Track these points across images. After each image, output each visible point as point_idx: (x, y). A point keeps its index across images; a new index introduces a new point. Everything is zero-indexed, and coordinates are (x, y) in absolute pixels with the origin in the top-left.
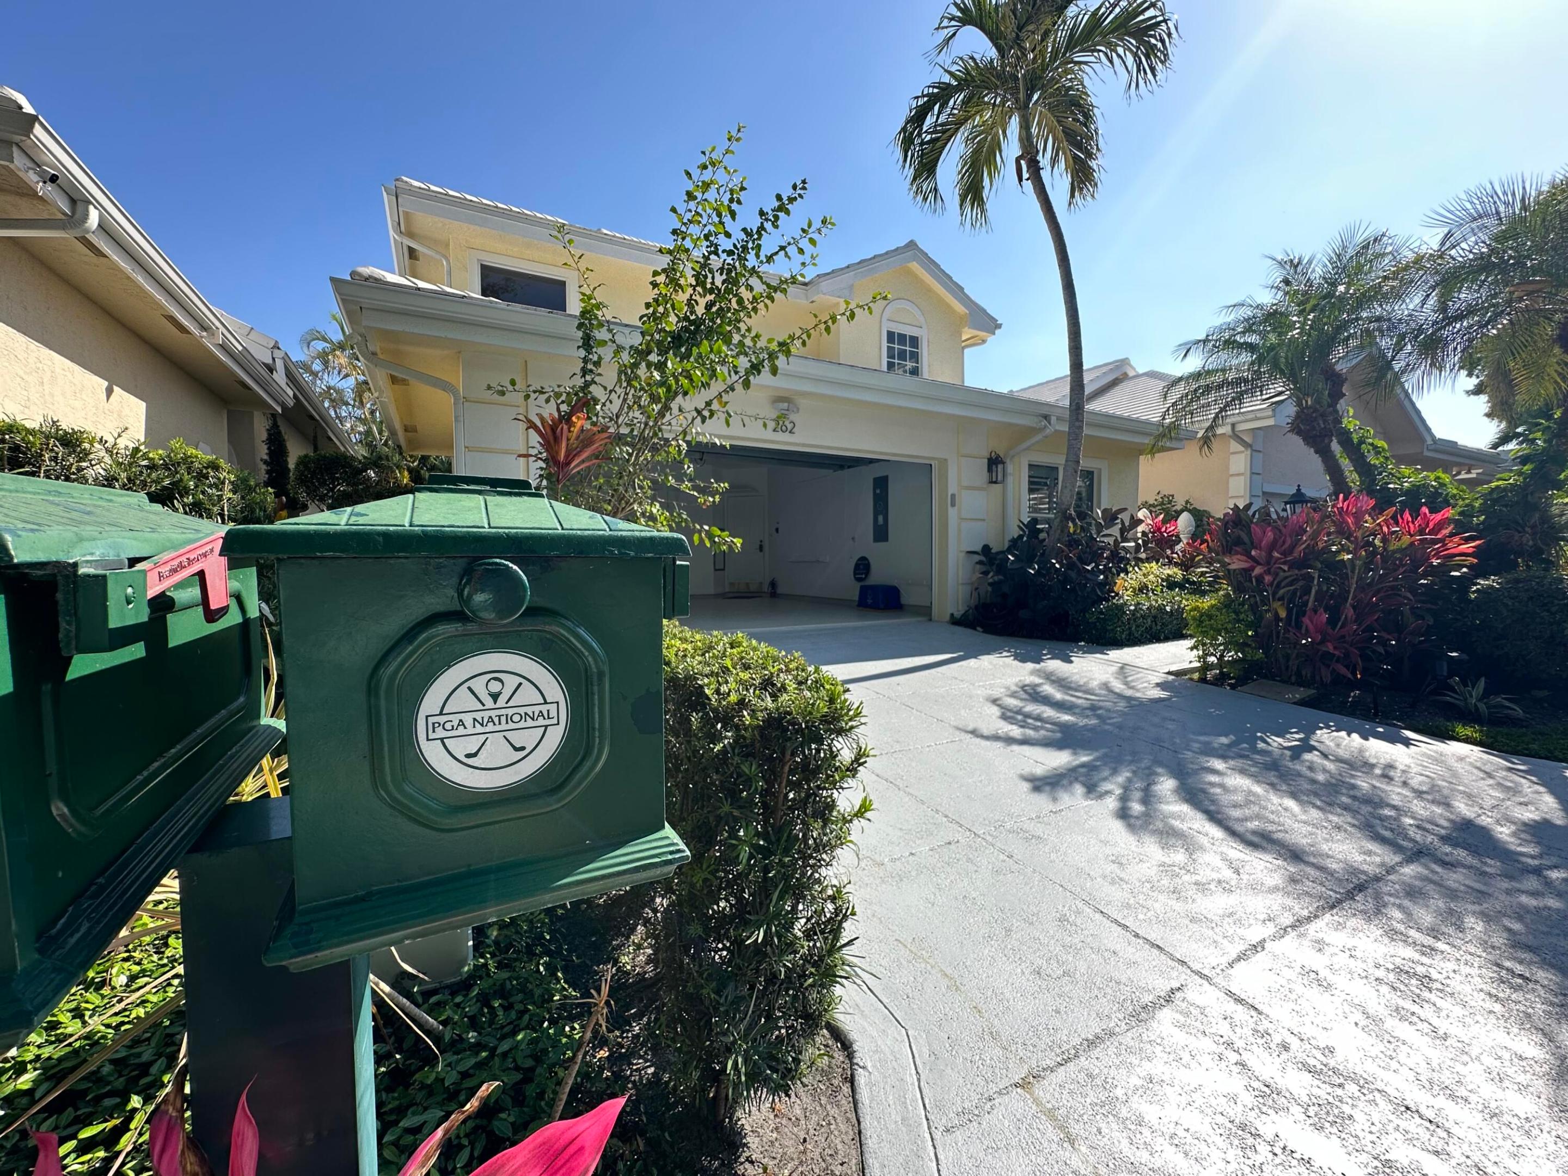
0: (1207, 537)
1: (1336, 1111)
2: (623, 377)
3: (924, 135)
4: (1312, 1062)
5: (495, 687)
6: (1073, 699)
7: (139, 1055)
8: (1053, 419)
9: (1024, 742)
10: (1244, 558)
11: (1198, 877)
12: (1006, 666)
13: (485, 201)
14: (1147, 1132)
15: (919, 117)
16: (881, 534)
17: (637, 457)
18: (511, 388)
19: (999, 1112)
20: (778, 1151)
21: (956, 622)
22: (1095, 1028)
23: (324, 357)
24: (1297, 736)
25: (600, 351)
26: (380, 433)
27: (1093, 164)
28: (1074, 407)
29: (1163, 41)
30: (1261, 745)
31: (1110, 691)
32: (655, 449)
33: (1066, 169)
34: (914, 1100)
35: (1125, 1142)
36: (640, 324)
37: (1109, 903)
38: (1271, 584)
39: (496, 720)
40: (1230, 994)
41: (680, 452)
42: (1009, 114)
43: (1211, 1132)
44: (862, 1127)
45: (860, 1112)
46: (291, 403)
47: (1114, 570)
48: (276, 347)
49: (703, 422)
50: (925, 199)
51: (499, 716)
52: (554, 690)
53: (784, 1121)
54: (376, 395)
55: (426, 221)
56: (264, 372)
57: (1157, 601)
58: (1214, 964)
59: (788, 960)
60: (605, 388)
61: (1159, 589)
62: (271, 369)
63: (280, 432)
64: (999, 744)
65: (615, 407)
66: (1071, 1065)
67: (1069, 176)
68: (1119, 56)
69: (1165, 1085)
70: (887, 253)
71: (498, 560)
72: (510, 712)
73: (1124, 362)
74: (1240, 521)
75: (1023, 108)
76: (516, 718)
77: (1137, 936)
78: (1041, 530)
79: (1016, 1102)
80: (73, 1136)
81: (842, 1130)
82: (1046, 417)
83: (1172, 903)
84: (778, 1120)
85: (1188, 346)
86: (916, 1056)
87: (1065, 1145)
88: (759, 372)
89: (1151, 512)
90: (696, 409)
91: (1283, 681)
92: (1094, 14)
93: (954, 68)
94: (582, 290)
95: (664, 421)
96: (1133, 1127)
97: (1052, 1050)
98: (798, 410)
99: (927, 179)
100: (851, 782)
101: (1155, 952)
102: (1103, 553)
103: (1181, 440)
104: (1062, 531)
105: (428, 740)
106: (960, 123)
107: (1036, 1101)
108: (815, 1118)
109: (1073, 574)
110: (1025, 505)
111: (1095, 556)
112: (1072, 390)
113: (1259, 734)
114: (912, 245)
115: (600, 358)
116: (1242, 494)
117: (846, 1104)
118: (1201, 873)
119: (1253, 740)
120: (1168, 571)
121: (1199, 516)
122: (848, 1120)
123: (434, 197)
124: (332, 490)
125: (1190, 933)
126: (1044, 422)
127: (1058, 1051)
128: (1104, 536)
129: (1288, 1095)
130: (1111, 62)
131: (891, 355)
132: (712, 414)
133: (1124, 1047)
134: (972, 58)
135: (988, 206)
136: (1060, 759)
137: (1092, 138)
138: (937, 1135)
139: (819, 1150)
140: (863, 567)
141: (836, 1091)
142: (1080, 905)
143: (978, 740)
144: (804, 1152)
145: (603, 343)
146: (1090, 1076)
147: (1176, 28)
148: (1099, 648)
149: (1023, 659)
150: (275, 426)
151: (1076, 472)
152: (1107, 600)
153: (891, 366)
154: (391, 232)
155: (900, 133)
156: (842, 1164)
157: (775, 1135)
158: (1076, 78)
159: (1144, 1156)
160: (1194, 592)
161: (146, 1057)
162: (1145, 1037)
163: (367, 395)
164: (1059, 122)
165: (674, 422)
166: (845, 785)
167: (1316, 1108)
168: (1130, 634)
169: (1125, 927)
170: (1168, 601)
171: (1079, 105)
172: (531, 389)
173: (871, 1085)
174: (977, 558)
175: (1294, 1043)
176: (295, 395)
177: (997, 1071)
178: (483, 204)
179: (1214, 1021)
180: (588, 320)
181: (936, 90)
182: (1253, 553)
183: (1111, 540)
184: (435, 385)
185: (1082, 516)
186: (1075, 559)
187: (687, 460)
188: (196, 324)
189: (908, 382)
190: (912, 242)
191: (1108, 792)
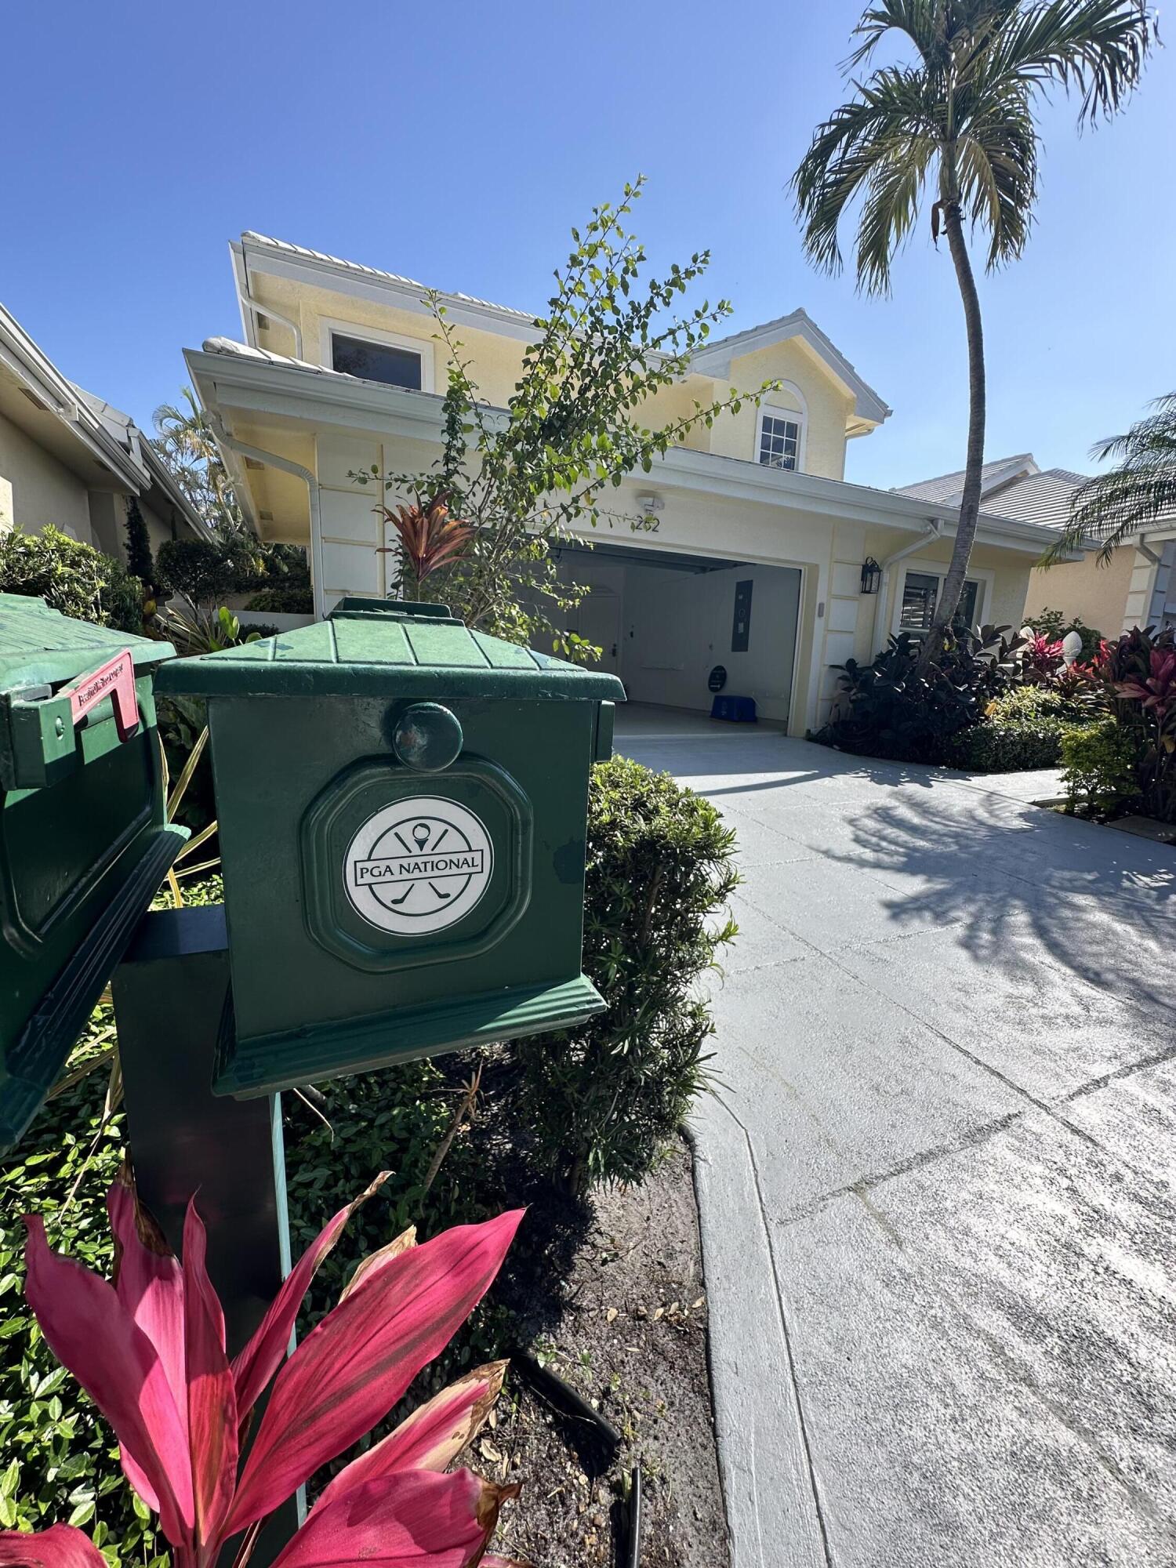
0: (1095, 661)
1: (1163, 1241)
2: (488, 467)
3: (827, 175)
4: (1143, 1194)
5: (421, 833)
6: (930, 824)
7: (68, 1100)
8: (940, 523)
9: (877, 865)
10: (1137, 686)
11: (1045, 1011)
12: (861, 786)
13: (336, 260)
14: (972, 1242)
15: (822, 151)
16: (740, 642)
17: (498, 556)
18: (372, 475)
19: (831, 1211)
20: (623, 1225)
21: (810, 738)
22: (929, 1144)
23: (175, 435)
24: (1166, 877)
25: (466, 437)
26: (235, 519)
27: (1024, 213)
28: (966, 511)
29: (1134, 48)
30: (1126, 884)
31: (973, 818)
32: (516, 547)
33: (990, 220)
34: (751, 1194)
35: (951, 1250)
36: (509, 408)
37: (952, 1029)
38: (1163, 717)
39: (422, 867)
40: (1068, 1124)
41: (541, 552)
42: (931, 148)
43: (1036, 1248)
44: (702, 1211)
45: (699, 1198)
46: (148, 485)
47: (988, 693)
48: (131, 425)
49: (569, 520)
50: (820, 257)
51: (425, 863)
52: (479, 838)
53: (630, 1201)
54: (231, 479)
55: (275, 284)
56: (121, 453)
57: (1029, 727)
58: (1055, 1095)
59: (650, 1069)
60: (468, 479)
61: (1033, 715)
62: (127, 449)
63: (140, 517)
64: (852, 866)
65: (478, 501)
66: (903, 1177)
67: (993, 228)
68: (1075, 67)
69: (994, 1203)
70: (771, 324)
71: (432, 704)
72: (436, 859)
73: (1026, 458)
74: (1139, 646)
75: (949, 139)
76: (442, 865)
77: (978, 1062)
78: (913, 646)
79: (848, 1204)
80: (22, 1163)
81: (682, 1214)
82: (933, 521)
83: (1017, 1034)
84: (624, 1199)
85: (1109, 444)
86: (755, 1154)
87: (893, 1246)
88: (631, 467)
89: (1034, 630)
90: (562, 506)
91: (1157, 819)
92: (1054, 8)
93: (871, 87)
94: (451, 367)
95: (527, 517)
96: (960, 1236)
97: (886, 1161)
98: (663, 505)
99: (825, 230)
100: (719, 907)
101: (996, 1079)
102: (977, 674)
103: (1081, 551)
104: (936, 648)
105: (356, 885)
106: (871, 160)
107: (868, 1205)
108: (657, 1200)
109: (943, 695)
110: (898, 617)
111: (969, 677)
112: (966, 490)
113: (1125, 873)
114: (800, 314)
115: (464, 444)
116: (1140, 614)
117: (686, 1190)
118: (1049, 1007)
119: (1117, 880)
120: (1045, 695)
121: (1089, 638)
122: (689, 1205)
123: (281, 254)
124: (195, 579)
125: (1032, 1064)
126: (930, 527)
127: (892, 1162)
128: (980, 655)
129: (1116, 1221)
130: (1064, 75)
131: (765, 446)
132: (578, 512)
133: (956, 1164)
134: (896, 73)
135: (891, 267)
136: (913, 886)
137: (1027, 179)
138: (772, 1226)
139: (661, 1228)
140: (718, 677)
141: (678, 1178)
142: (923, 1029)
143: (830, 862)
144: (647, 1229)
145: (468, 428)
146: (921, 1187)
147: (1155, 28)
148: (961, 773)
149: (880, 781)
150: (135, 509)
151: (959, 584)
152: (975, 724)
153: (764, 457)
154: (240, 297)
155: (799, 172)
156: (682, 1242)
157: (622, 1212)
158: (1019, 98)
159: (968, 1262)
160: (1070, 720)
161: (74, 1102)
162: (978, 1157)
163: (220, 477)
164: (990, 157)
165: (537, 519)
166: (712, 909)
167: (1144, 1236)
168: (995, 761)
169: (966, 1053)
170: (1043, 727)
171: (1015, 135)
172: (394, 476)
173: (711, 1176)
174: (840, 673)
175: (1129, 1176)
176: (151, 477)
177: (831, 1174)
178: (334, 263)
179: (1049, 1148)
180: (455, 399)
181: (846, 116)
182: (1148, 682)
183: (988, 660)
184: (290, 471)
185: (960, 632)
186: (947, 679)
187: (549, 561)
188: (53, 400)
189: (782, 477)
190: (800, 310)
191: (957, 920)
